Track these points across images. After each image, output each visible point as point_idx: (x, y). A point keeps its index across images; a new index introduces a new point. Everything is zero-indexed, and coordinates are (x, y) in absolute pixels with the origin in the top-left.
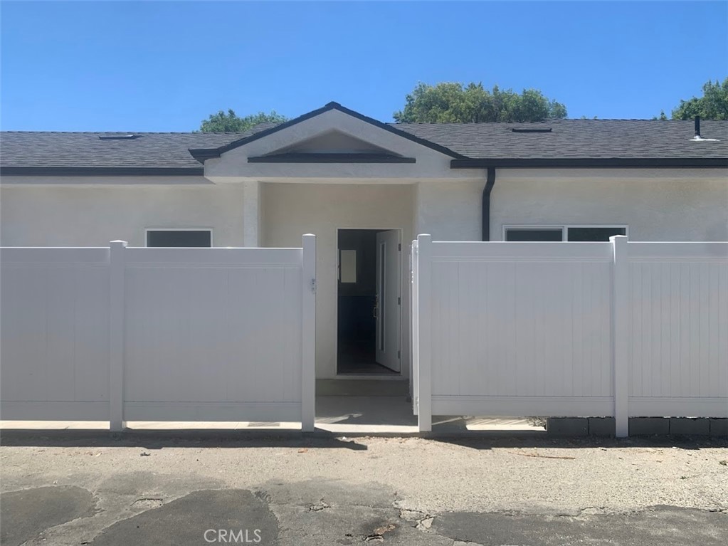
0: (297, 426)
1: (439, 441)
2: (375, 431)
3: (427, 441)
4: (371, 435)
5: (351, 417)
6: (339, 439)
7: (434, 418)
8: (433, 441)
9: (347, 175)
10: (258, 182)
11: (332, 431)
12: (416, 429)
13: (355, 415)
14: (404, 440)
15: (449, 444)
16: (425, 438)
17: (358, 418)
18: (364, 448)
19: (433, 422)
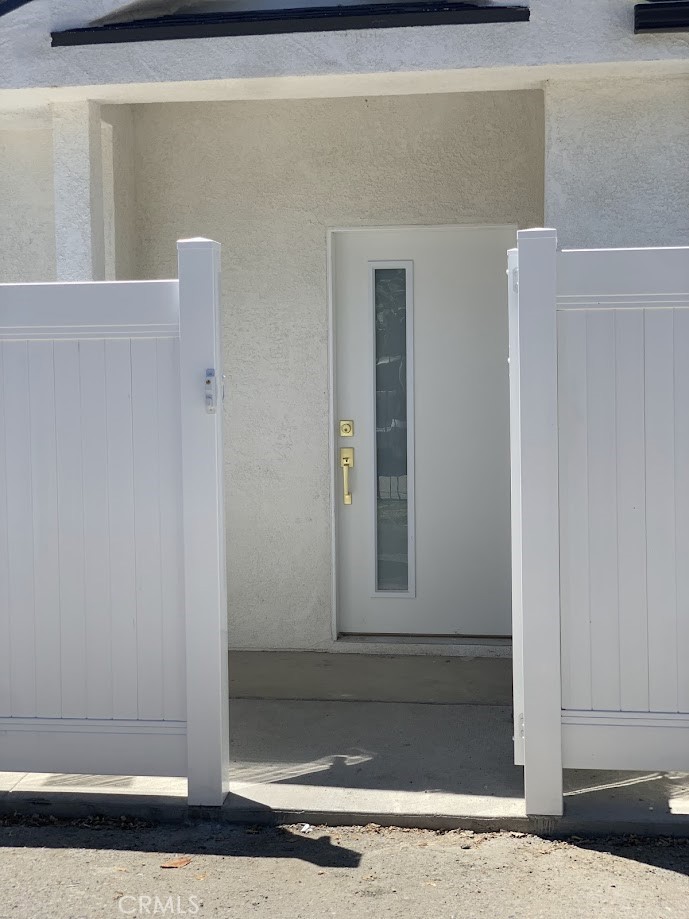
0: (175, 787)
1: (582, 846)
2: (398, 809)
3: (548, 845)
4: (386, 821)
5: (339, 763)
6: (293, 829)
7: (571, 777)
8: (564, 844)
9: (329, 65)
10: (92, 103)
11: (273, 806)
12: (515, 808)
13: (351, 760)
14: (478, 837)
15: (607, 856)
16: (545, 837)
17: (359, 768)
18: (349, 859)
19: (565, 788)
